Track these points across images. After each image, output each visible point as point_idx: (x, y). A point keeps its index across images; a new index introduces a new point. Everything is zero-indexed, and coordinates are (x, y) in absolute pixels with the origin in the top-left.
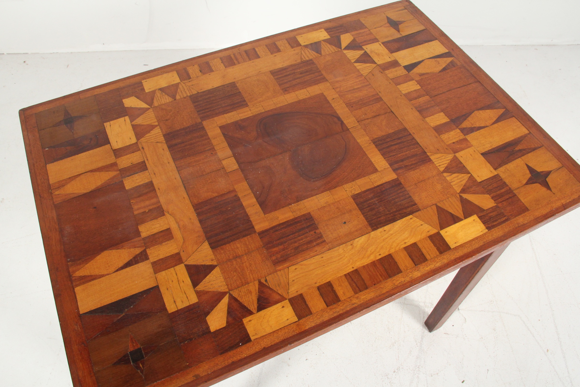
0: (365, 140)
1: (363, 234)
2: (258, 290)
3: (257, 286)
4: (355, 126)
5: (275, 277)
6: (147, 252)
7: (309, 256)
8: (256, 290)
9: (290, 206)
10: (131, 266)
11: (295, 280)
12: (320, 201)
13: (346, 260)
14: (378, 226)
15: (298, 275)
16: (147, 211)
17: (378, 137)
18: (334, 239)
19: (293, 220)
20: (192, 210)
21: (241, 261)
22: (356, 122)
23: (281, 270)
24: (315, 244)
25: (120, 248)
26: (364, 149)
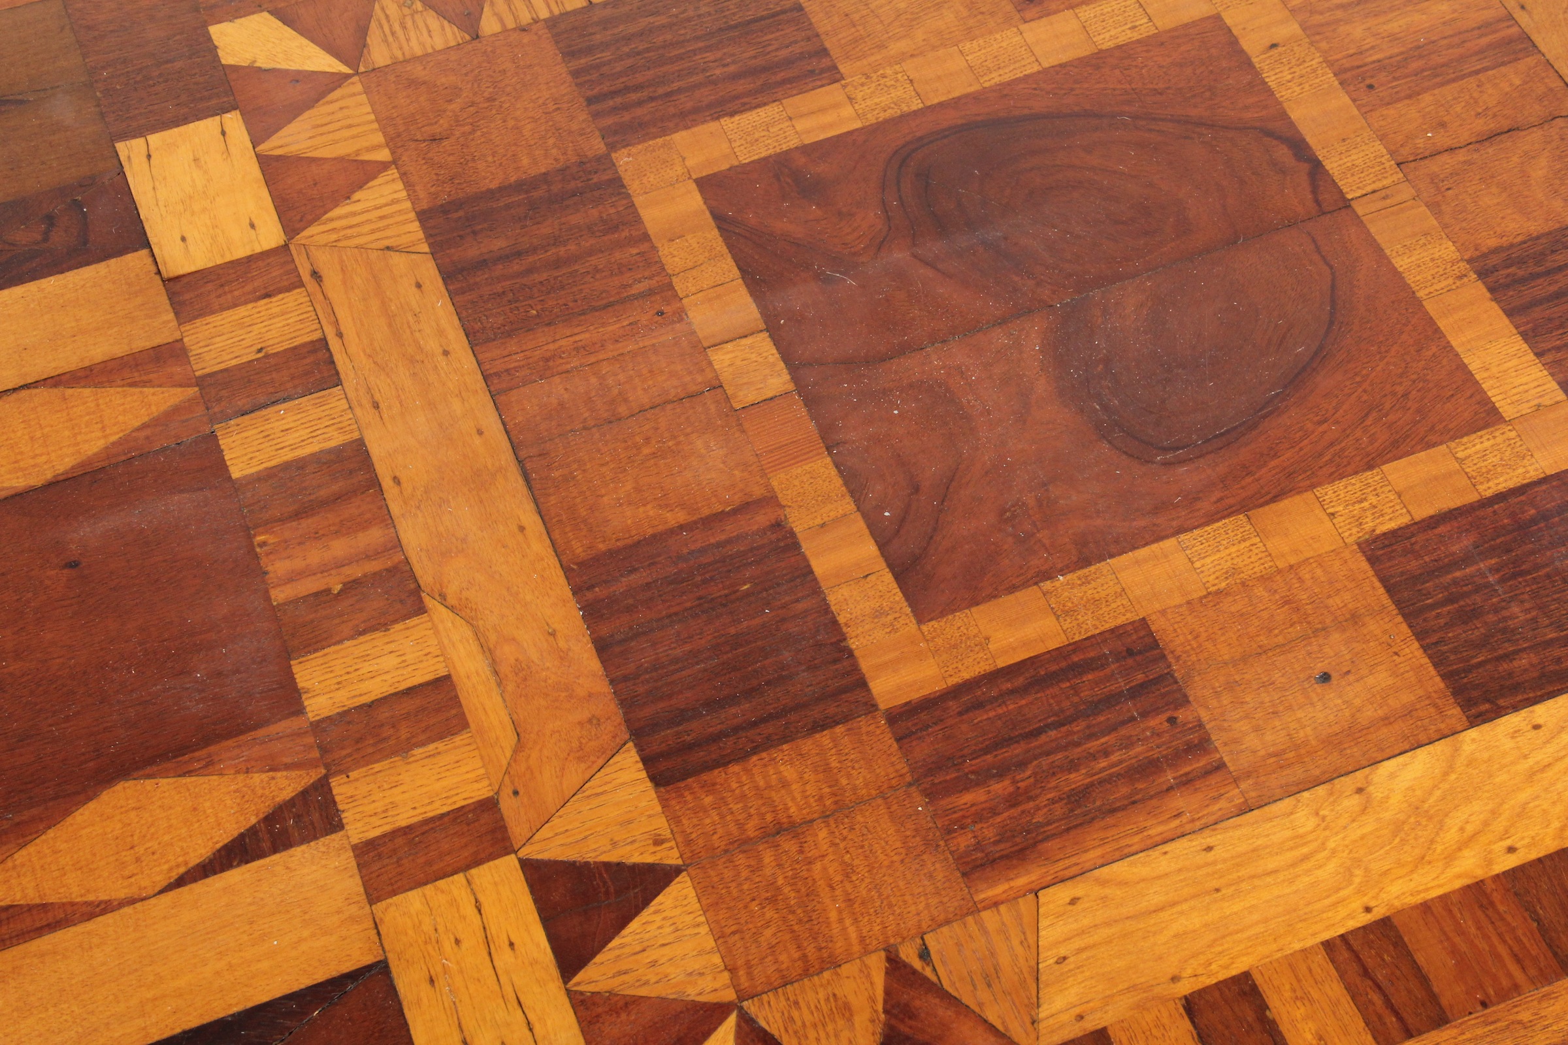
0: (1433, 260)
1: (1423, 737)
2: (885, 1002)
3: (879, 980)
4: (1384, 188)
5: (970, 936)
6: (335, 792)
7: (1140, 836)
8: (873, 1000)
9: (1047, 585)
10: (253, 860)
11: (1071, 959)
12: (1197, 565)
13: (1331, 866)
14: (1502, 702)
15: (1083, 932)
16: (337, 588)
17: (1504, 241)
18: (1271, 755)
19: (1059, 653)
20: (562, 588)
21: (801, 852)
22: (1387, 165)
23: (1002, 903)
24: (1170, 777)
25: (195, 770)
26: (1430, 307)
